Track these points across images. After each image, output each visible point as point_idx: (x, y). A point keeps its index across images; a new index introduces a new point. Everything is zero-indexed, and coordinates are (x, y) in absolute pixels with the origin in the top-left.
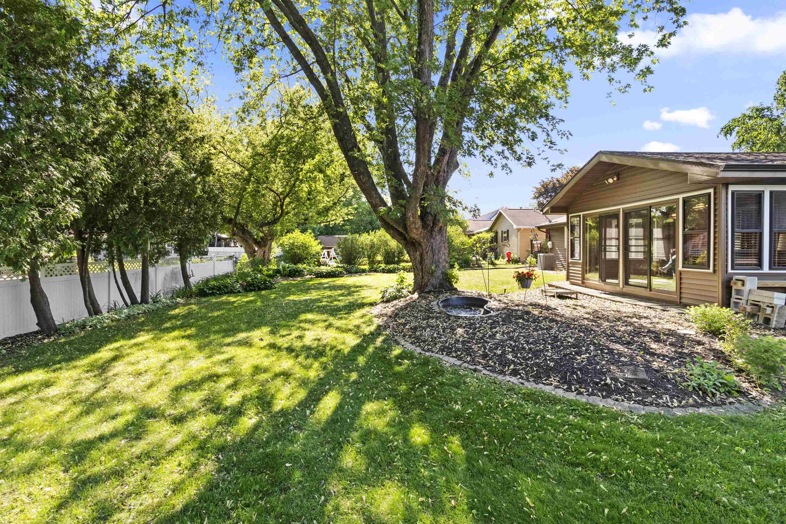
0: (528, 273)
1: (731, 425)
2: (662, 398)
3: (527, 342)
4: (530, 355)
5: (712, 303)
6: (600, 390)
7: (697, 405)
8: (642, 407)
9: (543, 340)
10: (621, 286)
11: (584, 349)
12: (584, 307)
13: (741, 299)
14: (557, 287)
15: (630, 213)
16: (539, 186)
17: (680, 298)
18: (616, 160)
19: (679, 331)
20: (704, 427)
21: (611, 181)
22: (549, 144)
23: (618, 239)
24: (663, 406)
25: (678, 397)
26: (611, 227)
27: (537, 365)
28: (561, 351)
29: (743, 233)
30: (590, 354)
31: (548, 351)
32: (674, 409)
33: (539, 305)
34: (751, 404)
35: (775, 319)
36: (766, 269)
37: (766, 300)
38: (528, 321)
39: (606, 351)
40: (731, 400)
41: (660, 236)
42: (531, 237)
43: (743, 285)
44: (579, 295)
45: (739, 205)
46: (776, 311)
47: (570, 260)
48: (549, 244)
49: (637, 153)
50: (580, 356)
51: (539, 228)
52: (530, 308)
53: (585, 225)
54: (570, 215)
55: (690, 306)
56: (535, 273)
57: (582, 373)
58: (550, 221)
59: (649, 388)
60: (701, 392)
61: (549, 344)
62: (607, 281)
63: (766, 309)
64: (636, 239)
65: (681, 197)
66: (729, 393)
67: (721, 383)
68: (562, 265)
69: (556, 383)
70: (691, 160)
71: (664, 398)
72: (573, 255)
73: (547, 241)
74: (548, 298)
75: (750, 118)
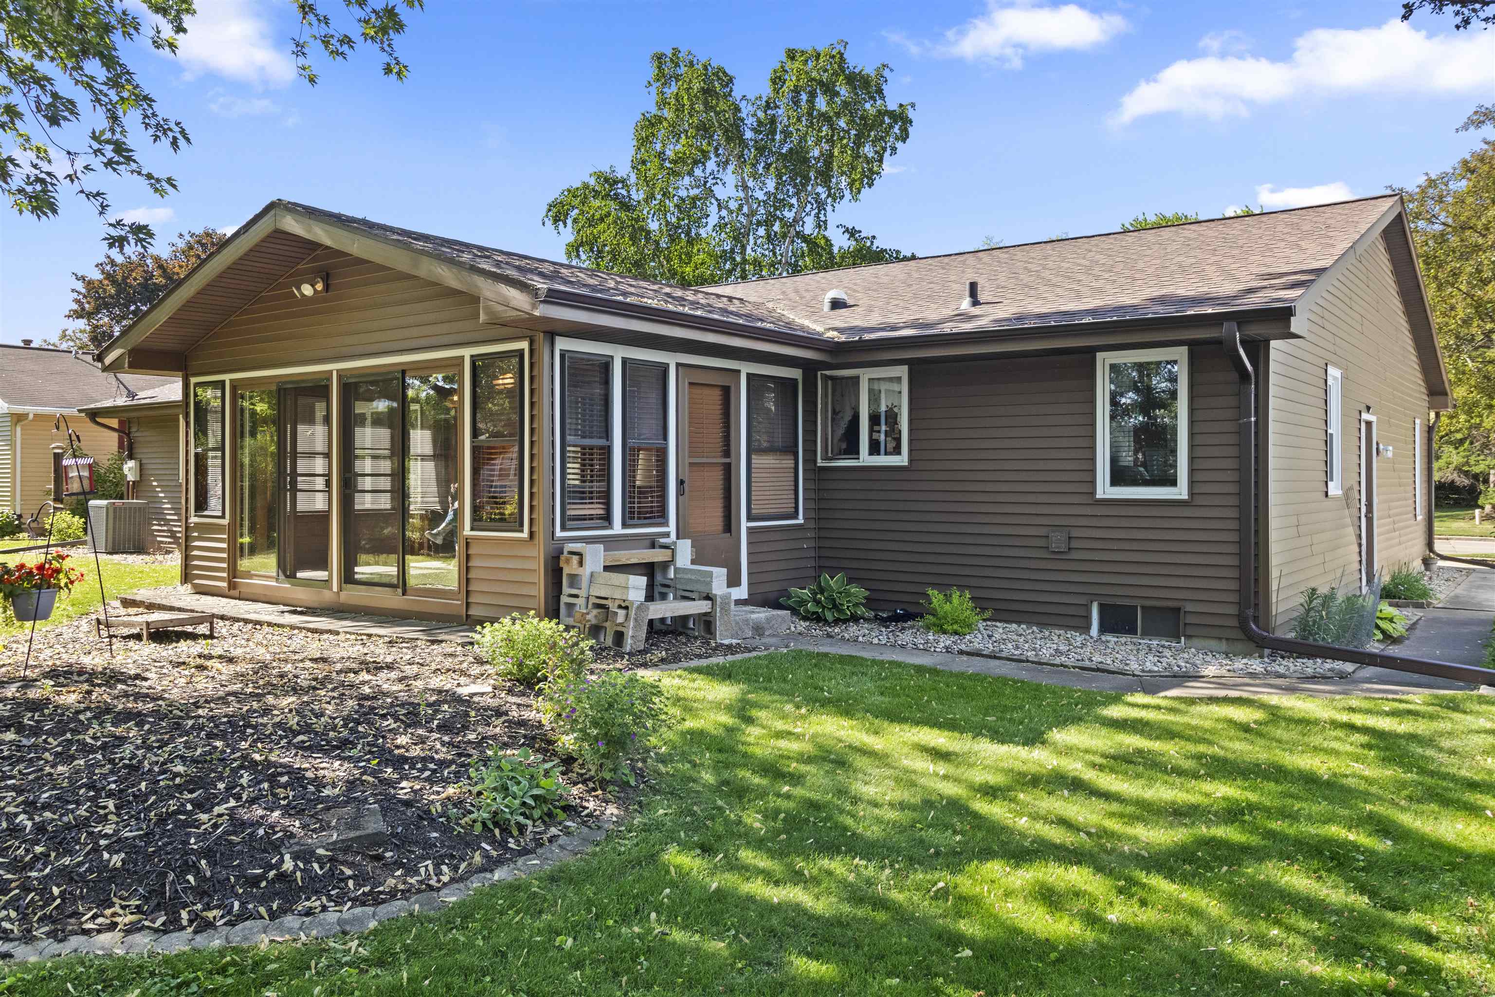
0: (41, 568)
1: (550, 890)
2: (417, 872)
3: (31, 807)
4: (38, 849)
5: (524, 610)
6: (264, 900)
7: (490, 865)
8: (369, 910)
9: (90, 786)
10: (335, 589)
11: (221, 786)
12: (231, 660)
13: (576, 596)
14: (151, 607)
15: (356, 384)
16: (96, 275)
17: (468, 604)
18: (321, 234)
19: (460, 691)
20: (501, 913)
21: (307, 290)
22: (109, 150)
23: (327, 455)
24: (419, 891)
25: (452, 857)
26: (311, 421)
27: (66, 875)
28: (148, 810)
29: (583, 448)
30: (238, 798)
31: (104, 819)
32: (444, 891)
33: (80, 673)
34: (586, 830)
35: (630, 633)
36: (617, 528)
37: (617, 595)
38: (36, 731)
39: (284, 779)
40: (554, 831)
41: (428, 450)
42: (57, 445)
43: (581, 564)
44: (219, 624)
45: (574, 385)
46: (632, 613)
47: (193, 520)
48: (130, 469)
49: (371, 225)
50: (210, 810)
51: (94, 415)
52: (45, 689)
53: (238, 412)
54: (193, 380)
55: (481, 623)
56: (67, 564)
57: (212, 864)
58: (132, 395)
59: (388, 854)
60: (497, 832)
61: (110, 795)
62: (299, 575)
63: (616, 613)
64: (375, 457)
65: (467, 353)
66: (549, 818)
67: (535, 798)
68: (173, 534)
69: (130, 918)
70: (485, 265)
71: (422, 870)
72: (201, 504)
73: (123, 461)
74: (117, 644)
75: (596, 194)
